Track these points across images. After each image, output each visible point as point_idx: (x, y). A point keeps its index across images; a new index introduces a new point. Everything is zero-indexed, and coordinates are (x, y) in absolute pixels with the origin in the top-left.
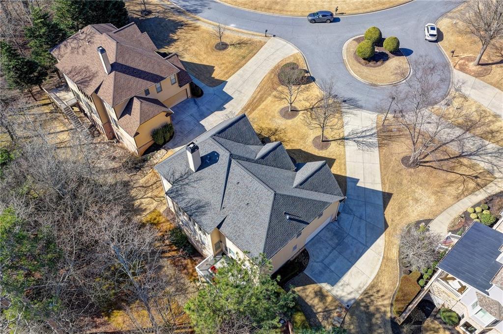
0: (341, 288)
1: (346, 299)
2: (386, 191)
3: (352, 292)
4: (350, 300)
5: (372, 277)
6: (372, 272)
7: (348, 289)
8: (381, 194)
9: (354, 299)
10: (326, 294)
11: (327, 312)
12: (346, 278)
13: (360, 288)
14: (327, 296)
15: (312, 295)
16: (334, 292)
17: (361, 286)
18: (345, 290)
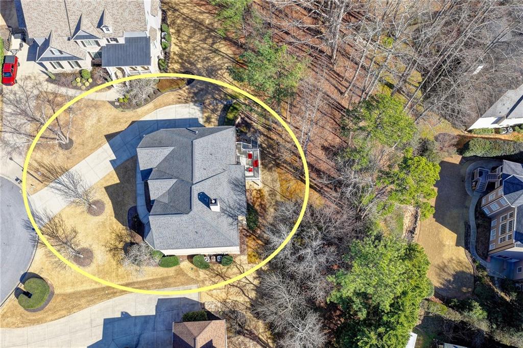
0: (194, 114)
1: (199, 108)
2: (106, 140)
3: (192, 109)
4: (198, 106)
5: (174, 106)
6: (171, 108)
7: (192, 111)
8: (111, 141)
9: (194, 105)
10: (205, 118)
11: (214, 111)
12: (187, 116)
13: (186, 107)
14: (206, 117)
15: (212, 124)
16: (201, 115)
17: (184, 107)
18: (194, 112)
